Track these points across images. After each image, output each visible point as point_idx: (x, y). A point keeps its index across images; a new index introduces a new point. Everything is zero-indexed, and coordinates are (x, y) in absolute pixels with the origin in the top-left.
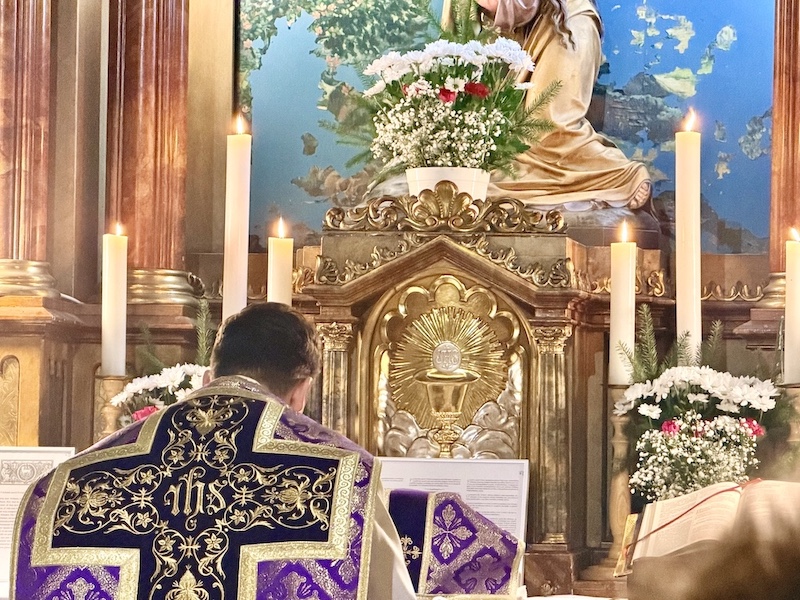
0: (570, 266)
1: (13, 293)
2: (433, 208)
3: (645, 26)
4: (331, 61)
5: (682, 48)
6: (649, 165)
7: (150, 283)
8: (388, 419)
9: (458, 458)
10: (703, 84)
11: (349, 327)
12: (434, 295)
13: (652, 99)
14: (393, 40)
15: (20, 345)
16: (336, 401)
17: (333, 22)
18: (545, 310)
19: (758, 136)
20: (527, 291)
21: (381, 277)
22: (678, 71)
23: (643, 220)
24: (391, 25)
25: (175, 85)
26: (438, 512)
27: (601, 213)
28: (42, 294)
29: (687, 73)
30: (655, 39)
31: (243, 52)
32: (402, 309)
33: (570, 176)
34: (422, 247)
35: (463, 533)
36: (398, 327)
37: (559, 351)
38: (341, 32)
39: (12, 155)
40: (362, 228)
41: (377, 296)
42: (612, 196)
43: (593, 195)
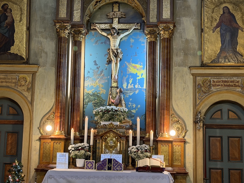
0: (126, 132)
1: (61, 135)
2: (110, 125)
3: (130, 105)
5: (134, 107)
8: (104, 150)
9: (113, 154)
10: (136, 111)
11: (100, 139)
12: (110, 135)
13: (131, 113)
15: (61, 141)
16: (99, 148)
17: (95, 103)
18: (123, 137)
19: (143, 117)
20: (121, 135)
21: (104, 133)
22: (134, 110)
23: (131, 127)
24: (101, 104)
25: (78, 111)
26: (113, 160)
27: (127, 126)
28: (64, 135)
29: (135, 110)
30: (131, 106)
31: (84, 107)
32: (106, 137)
34: (109, 130)
35: (116, 163)
36: (106, 139)
37: (124, 142)
38: (95, 104)
39: (61, 118)
40: (102, 128)
41: (103, 136)
42: (128, 124)
43: (125, 124)
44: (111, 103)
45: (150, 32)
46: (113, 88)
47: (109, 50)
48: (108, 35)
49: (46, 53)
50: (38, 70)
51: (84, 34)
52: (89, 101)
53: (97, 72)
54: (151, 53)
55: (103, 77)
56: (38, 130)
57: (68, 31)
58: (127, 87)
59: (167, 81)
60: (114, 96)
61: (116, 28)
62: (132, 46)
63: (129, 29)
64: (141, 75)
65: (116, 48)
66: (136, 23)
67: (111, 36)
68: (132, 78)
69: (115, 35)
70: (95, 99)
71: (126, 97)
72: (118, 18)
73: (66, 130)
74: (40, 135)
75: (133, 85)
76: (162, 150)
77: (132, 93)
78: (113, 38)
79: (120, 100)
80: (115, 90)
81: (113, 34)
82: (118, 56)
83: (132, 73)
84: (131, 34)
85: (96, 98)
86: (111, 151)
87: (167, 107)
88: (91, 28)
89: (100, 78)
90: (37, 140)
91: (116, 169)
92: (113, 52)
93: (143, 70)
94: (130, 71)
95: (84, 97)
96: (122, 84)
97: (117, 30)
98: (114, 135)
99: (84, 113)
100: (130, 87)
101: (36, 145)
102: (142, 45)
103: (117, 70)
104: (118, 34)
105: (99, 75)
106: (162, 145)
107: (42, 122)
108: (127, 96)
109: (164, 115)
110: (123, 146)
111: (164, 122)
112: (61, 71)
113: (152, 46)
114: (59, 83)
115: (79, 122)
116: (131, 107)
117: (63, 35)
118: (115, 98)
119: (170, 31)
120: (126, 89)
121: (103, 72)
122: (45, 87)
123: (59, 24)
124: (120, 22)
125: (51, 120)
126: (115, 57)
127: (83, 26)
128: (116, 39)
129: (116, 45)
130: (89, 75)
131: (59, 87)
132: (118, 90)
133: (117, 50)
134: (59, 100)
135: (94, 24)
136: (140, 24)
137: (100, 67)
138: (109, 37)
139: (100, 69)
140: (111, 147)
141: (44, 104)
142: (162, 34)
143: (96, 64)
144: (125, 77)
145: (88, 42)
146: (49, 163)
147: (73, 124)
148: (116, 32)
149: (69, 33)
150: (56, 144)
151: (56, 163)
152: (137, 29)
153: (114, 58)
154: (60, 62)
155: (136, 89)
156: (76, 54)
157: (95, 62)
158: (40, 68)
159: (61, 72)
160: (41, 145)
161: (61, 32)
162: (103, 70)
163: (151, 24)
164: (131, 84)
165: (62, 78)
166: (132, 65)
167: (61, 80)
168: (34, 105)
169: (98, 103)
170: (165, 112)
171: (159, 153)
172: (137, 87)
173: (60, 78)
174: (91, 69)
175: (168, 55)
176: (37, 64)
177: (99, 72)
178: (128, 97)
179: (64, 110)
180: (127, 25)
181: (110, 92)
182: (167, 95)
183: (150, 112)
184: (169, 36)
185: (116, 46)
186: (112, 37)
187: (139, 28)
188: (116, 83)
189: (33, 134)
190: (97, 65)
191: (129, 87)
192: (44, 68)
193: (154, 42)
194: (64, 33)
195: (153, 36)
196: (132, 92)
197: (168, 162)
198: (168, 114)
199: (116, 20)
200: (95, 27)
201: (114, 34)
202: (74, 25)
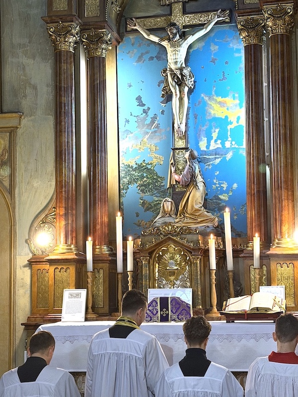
0: (200, 242)
1: (68, 252)
2: (167, 228)
3: (216, 184)
4: (142, 195)
5: (224, 189)
6: (218, 217)
7: (100, 249)
8: (158, 279)
9: (175, 288)
10: (230, 197)
11: (148, 258)
12: (168, 249)
13: (218, 201)
14: (156, 189)
15: (70, 265)
16: (146, 276)
17: (142, 185)
18: (195, 252)
19: (244, 209)
20: (190, 248)
21: (155, 246)
22: (224, 194)
23: (217, 230)
24: (156, 186)
25: (105, 202)
26: (171, 301)
27: (207, 229)
28: (75, 252)
29: (226, 195)
30: (218, 187)
31: (121, 193)
32: (161, 253)
33: (199, 220)
34: (165, 238)
35: (178, 306)
36: (160, 257)
37: (198, 262)
38: (144, 188)
39: (66, 219)
40: (150, 234)
41: (154, 250)
42: (209, 224)
43: (205, 224)
44: (175, 183)
45: (247, 24)
46: (177, 151)
47: (165, 71)
48: (162, 39)
49: (35, 88)
50: (20, 124)
51: (109, 43)
52: (130, 180)
53: (145, 119)
54: (251, 70)
55: (157, 129)
56: (27, 245)
57: (74, 38)
58: (208, 146)
59: (285, 126)
60: (181, 168)
61: (177, 23)
62: (216, 59)
63: (205, 24)
64: (236, 120)
65: (179, 65)
66: (220, 11)
67: (167, 41)
68: (216, 128)
69: (176, 39)
70: (142, 177)
71: (207, 168)
72: (181, 3)
73: (81, 243)
74: (31, 256)
75: (219, 141)
76: (279, 276)
77: (220, 159)
78: (173, 46)
79: (193, 175)
80: (183, 155)
81: (171, 36)
82: (183, 82)
83: (217, 116)
84: (212, 35)
85: (145, 175)
86: (171, 281)
87: (286, 182)
88: (126, 28)
89: (152, 133)
90: (25, 266)
91: (178, 318)
92: (174, 75)
93: (240, 108)
94: (212, 112)
95: (120, 173)
96: (197, 143)
97: (180, 27)
98: (176, 249)
99: (122, 207)
100: (213, 146)
101: (24, 276)
102: (237, 55)
103: (183, 112)
104: (184, 36)
105: (148, 125)
106: (279, 265)
107: (33, 229)
108: (209, 165)
109: (281, 201)
110: (197, 270)
111: (281, 216)
112: (63, 120)
113: (253, 55)
114: (61, 146)
115: (106, 225)
116: (219, 189)
117: (63, 47)
118: (182, 172)
119: (287, 18)
120: (205, 151)
121: (157, 119)
122: (35, 158)
123: (55, 24)
124: (187, 10)
125: (51, 223)
126: (177, 86)
127: (106, 25)
128: (178, 47)
129: (179, 60)
130: (128, 127)
131: (60, 155)
132: (187, 155)
133: (181, 69)
134: (61, 182)
135: (132, 20)
136: (230, 12)
137: (149, 109)
138: (165, 43)
139: (151, 114)
140: (172, 273)
141: (36, 192)
142: (271, 27)
143: (141, 104)
144: (203, 127)
145: (122, 59)
146: (47, 312)
147: (96, 230)
148: (178, 32)
149: (76, 43)
150: (60, 272)
151: (60, 312)
152: (224, 22)
153: (175, 89)
154: (61, 103)
155: (228, 150)
156: (94, 86)
157: (139, 99)
158: (24, 118)
159: (63, 123)
160: (33, 275)
161: (58, 40)
162: (155, 115)
163: (247, 8)
164: (216, 141)
165: (65, 136)
166: (216, 100)
167: (63, 140)
168: (16, 195)
169: (149, 184)
170: (284, 193)
171: (274, 281)
172: (229, 147)
173: (62, 135)
174: (131, 115)
175: (286, 70)
176: (17, 111)
177: (149, 120)
178: (210, 167)
179: (72, 200)
180: (201, 17)
181: (172, 160)
182: (286, 157)
183: (254, 197)
184: (285, 31)
185: (179, 63)
186: (170, 44)
187: (227, 20)
188: (184, 141)
189: (17, 254)
190: (144, 105)
191: (211, 148)
192: (33, 117)
193: (255, 45)
194: (66, 42)
195: (252, 34)
196: (218, 158)
197: (294, 300)
198: (290, 198)
199: (177, 8)
200: (135, 25)
201: (174, 37)
202: (86, 25)
